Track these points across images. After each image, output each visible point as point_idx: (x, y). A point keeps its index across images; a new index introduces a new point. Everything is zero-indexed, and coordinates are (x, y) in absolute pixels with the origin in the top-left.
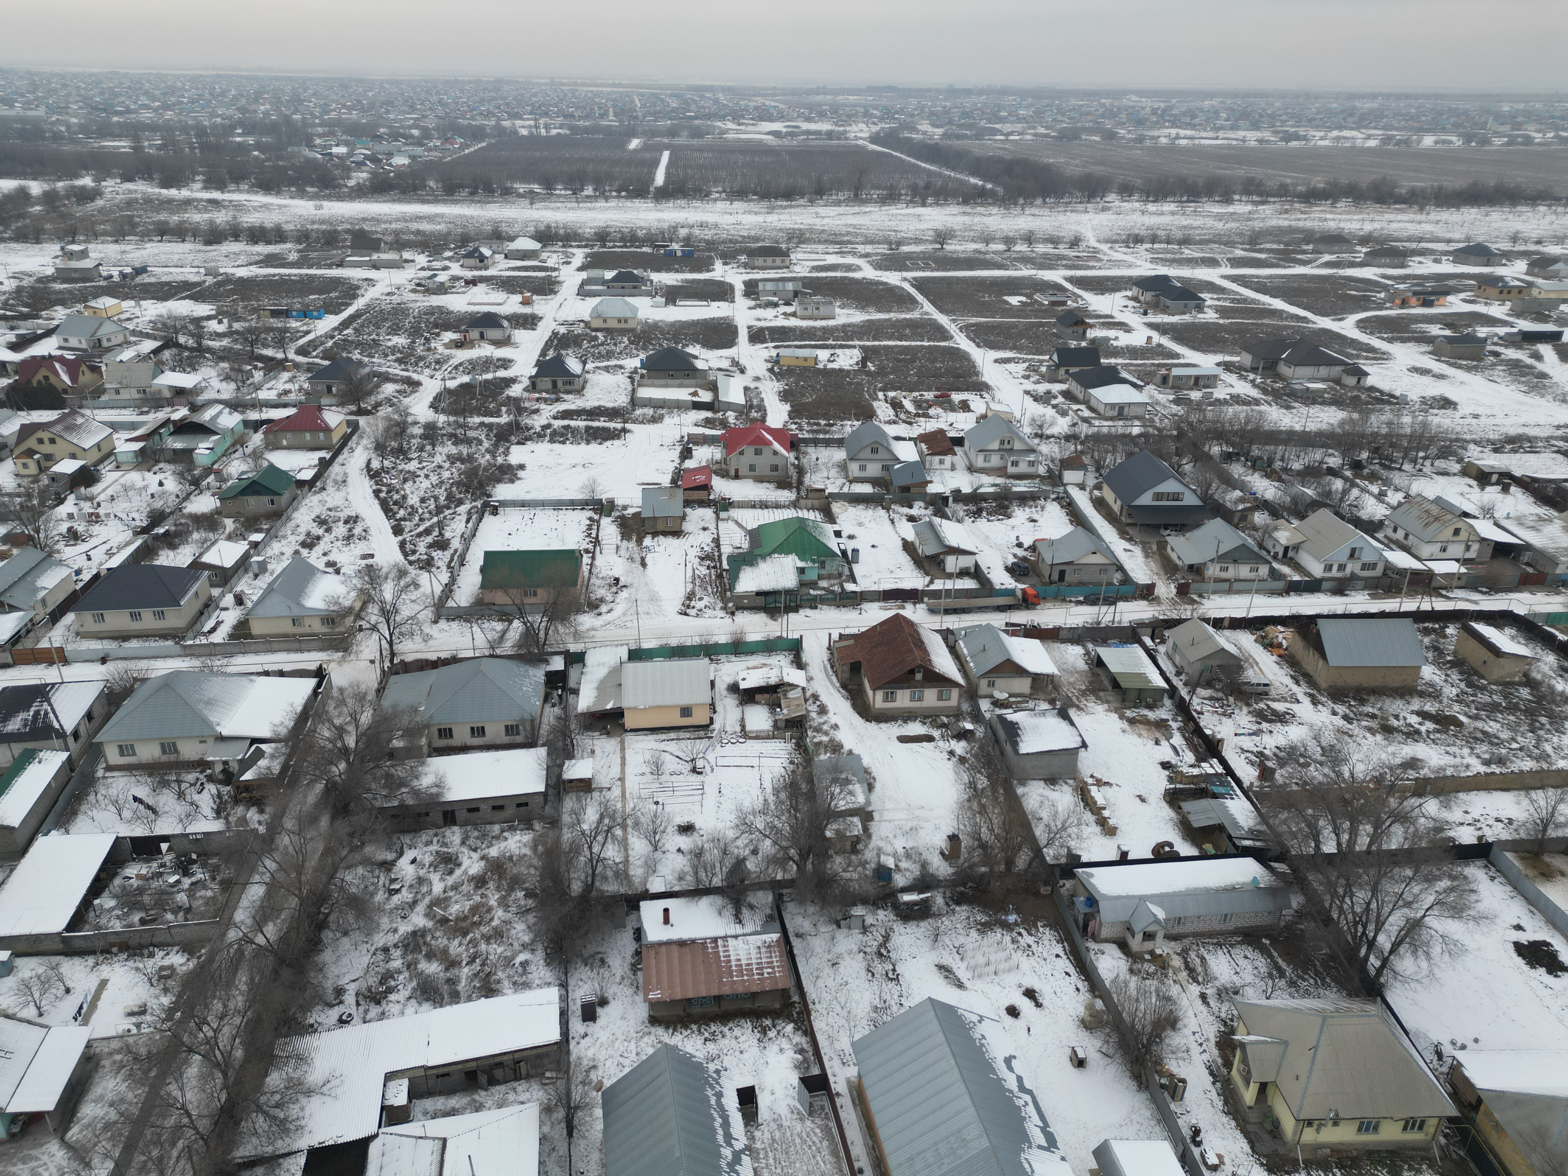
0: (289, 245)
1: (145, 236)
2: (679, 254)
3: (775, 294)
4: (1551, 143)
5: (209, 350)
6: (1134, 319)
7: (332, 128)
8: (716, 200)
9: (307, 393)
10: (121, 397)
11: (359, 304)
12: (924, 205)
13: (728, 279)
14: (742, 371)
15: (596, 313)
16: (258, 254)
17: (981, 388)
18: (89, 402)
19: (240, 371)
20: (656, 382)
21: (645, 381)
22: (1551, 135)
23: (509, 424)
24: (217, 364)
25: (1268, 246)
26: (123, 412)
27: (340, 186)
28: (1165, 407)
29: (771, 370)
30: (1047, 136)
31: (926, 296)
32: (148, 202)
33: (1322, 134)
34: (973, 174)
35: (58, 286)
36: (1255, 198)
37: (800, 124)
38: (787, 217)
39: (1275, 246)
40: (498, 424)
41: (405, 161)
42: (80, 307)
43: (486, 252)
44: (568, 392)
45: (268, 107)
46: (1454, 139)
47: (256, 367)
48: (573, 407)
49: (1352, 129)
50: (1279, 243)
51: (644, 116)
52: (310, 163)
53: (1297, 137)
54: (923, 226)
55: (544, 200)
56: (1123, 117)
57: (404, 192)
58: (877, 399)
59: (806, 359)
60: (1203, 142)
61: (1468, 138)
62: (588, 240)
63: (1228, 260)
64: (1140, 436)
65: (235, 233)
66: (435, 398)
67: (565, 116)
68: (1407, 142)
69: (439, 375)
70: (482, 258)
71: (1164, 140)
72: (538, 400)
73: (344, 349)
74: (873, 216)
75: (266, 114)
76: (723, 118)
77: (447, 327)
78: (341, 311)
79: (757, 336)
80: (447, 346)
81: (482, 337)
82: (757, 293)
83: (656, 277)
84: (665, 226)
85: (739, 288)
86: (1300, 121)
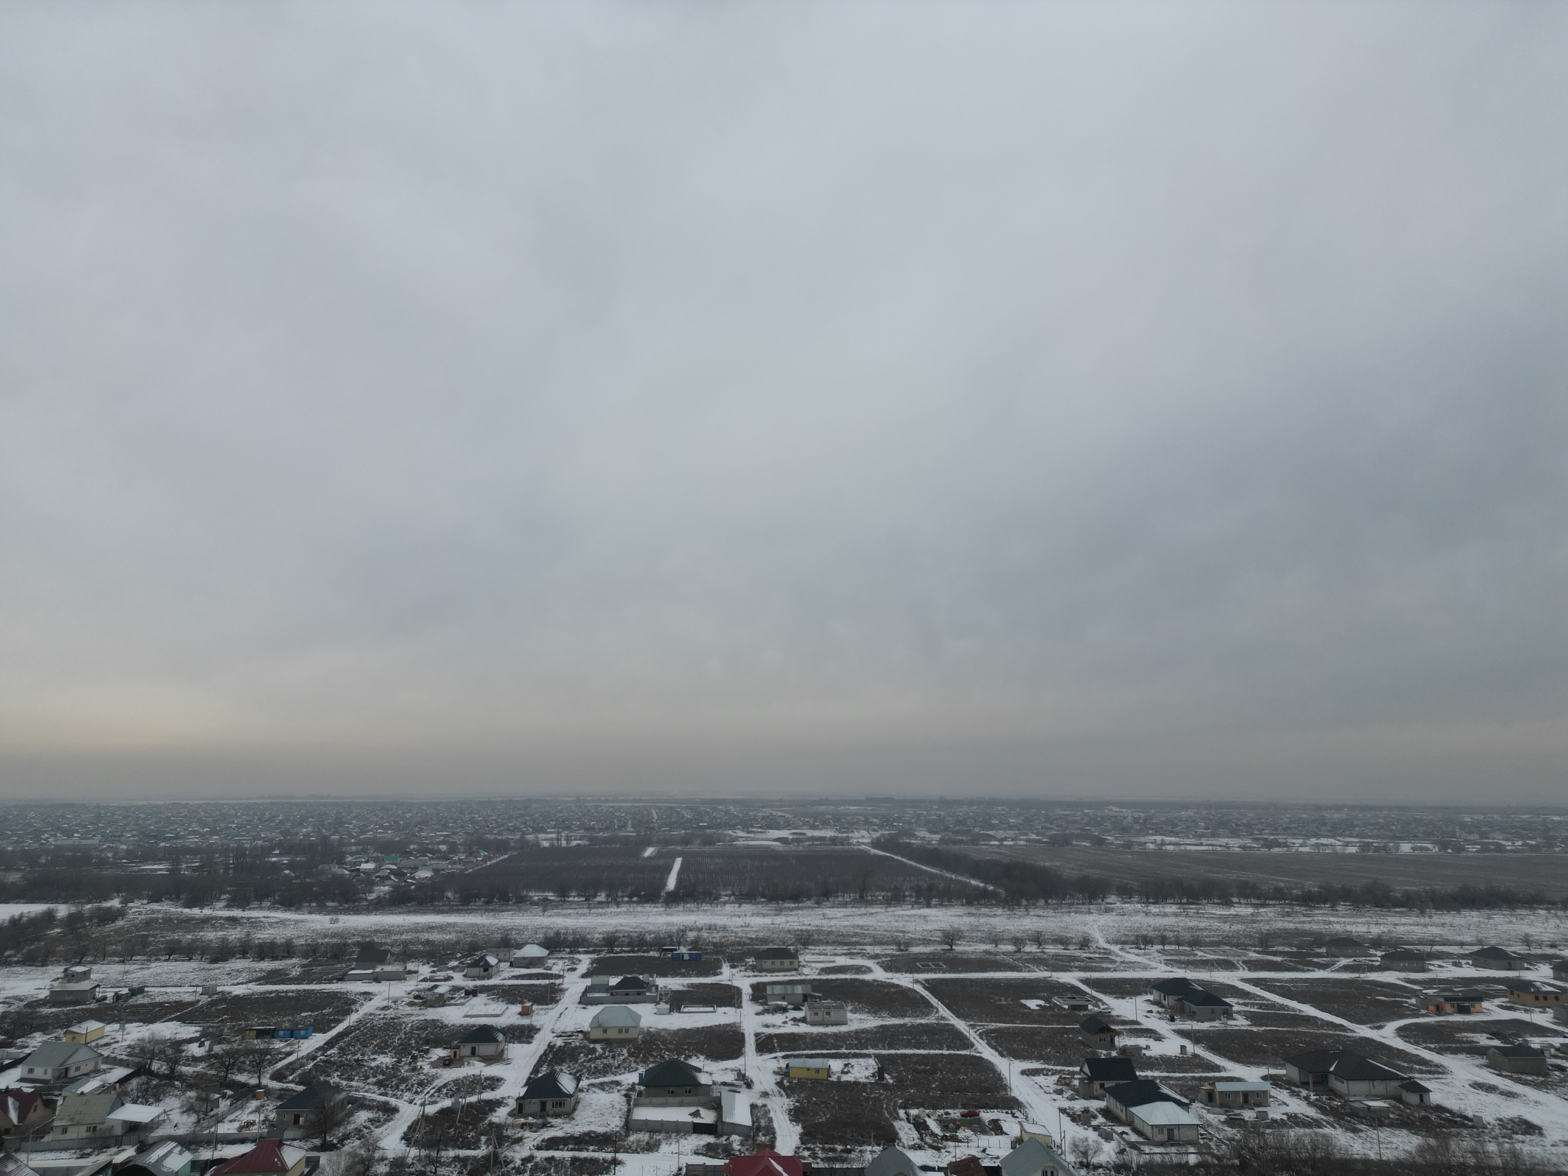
0: (294, 961)
1: (154, 956)
2: (686, 957)
3: (783, 998)
4: (1523, 851)
5: (181, 1077)
6: (1162, 1026)
7: (365, 848)
8: (725, 903)
9: (272, 1125)
10: (68, 1136)
11: (352, 1020)
12: (929, 906)
13: (735, 983)
14: (749, 1085)
15: (597, 1023)
16: (262, 970)
17: (1012, 1105)
18: (29, 1144)
19: (206, 1100)
20: (654, 1100)
21: (643, 1099)
22: (1520, 843)
23: (486, 1158)
24: (184, 1092)
25: (1280, 948)
26: (64, 1155)
27: (360, 900)
28: (1218, 1129)
29: (780, 1084)
30: (1039, 841)
31: (940, 999)
32: (170, 923)
33: (1301, 841)
34: (974, 877)
35: (46, 1011)
36: (1254, 901)
37: (805, 831)
38: (795, 918)
39: (1287, 949)
40: (474, 1158)
41: (428, 874)
42: (60, 1032)
43: (492, 960)
44: (557, 1116)
45: (310, 829)
46: (1429, 846)
47: (224, 1096)
48: (560, 1134)
49: (1328, 837)
50: (1291, 945)
51: (660, 827)
52: (339, 880)
53: (1279, 845)
54: (930, 927)
55: (557, 907)
56: (1108, 825)
57: (421, 903)
58: (898, 1118)
59: (817, 1071)
60: (1189, 848)
61: (1444, 846)
62: (596, 945)
63: (1244, 962)
64: (1198, 1165)
65: (244, 950)
66: (410, 1128)
67: (586, 829)
68: (1385, 848)
69: (419, 1100)
70: (487, 967)
71: (1152, 846)
72: (523, 1126)
73: (323, 1072)
74: (879, 917)
75: (307, 835)
76: (733, 827)
77: (437, 1043)
78: (330, 1029)
79: (765, 1044)
80: (434, 1065)
81: (473, 1053)
82: (765, 998)
83: (661, 982)
84: (674, 929)
85: (747, 991)
86: (1276, 829)
